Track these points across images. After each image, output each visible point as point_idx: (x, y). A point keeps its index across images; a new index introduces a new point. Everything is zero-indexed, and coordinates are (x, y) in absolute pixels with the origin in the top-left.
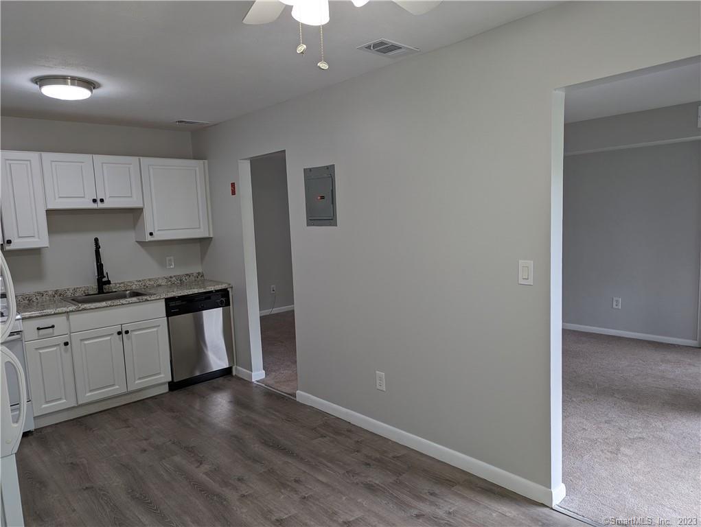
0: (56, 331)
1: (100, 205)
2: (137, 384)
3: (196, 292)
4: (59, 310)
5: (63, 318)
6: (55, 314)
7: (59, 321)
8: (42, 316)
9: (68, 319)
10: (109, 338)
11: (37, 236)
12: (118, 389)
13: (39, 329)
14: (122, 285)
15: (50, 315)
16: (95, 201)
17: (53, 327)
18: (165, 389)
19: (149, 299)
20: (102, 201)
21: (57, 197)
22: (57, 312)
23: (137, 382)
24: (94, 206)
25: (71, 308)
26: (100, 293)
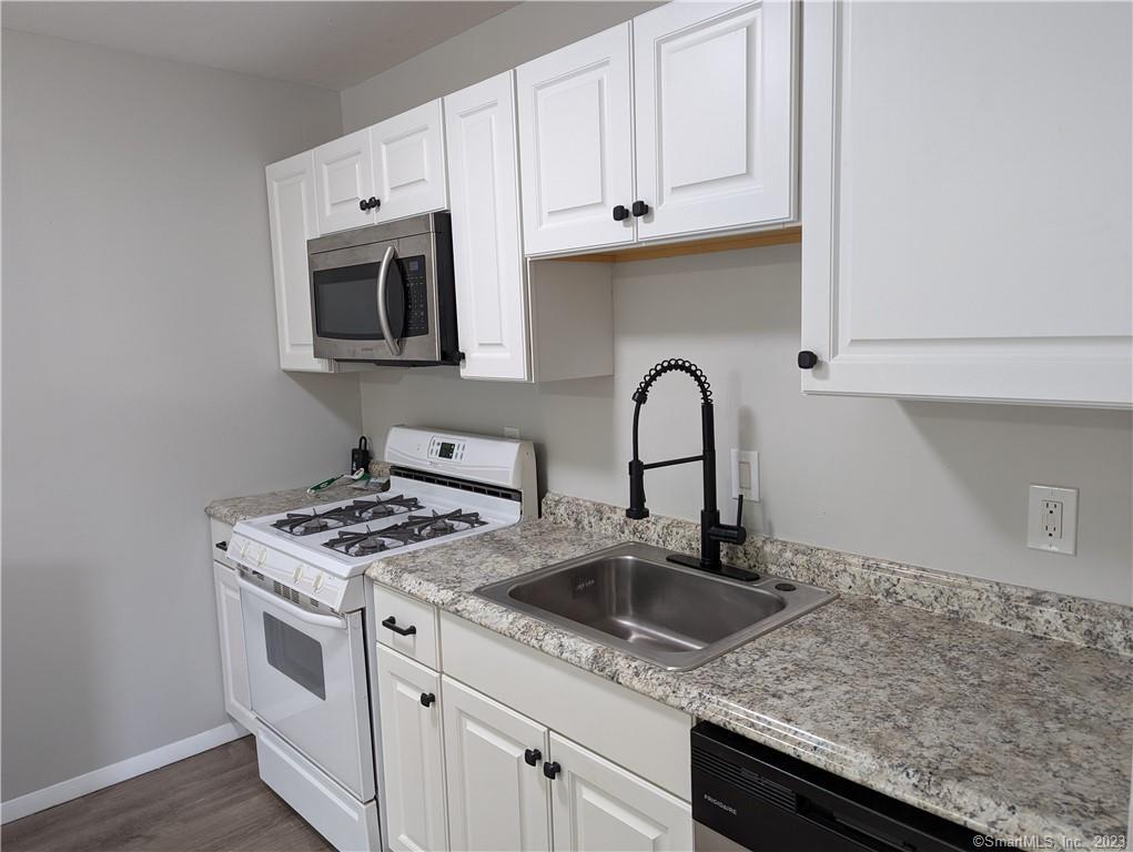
6: (412, 595)
8: (395, 589)
10: (515, 753)
15: (406, 595)
16: (621, 214)
20: (642, 210)
21: (545, 214)
26: (703, 567)
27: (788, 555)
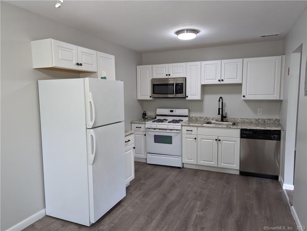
0: (193, 133)
1: (222, 83)
2: (223, 165)
3: (258, 129)
4: (195, 125)
5: (196, 128)
6: (193, 126)
7: (194, 129)
8: (188, 126)
9: (197, 129)
10: (212, 141)
11: (196, 95)
12: (213, 164)
13: (187, 130)
14: (233, 119)
15: (191, 126)
16: (219, 80)
17: (192, 131)
18: (238, 173)
19: (232, 127)
20: (222, 80)
21: (205, 79)
22: (193, 125)
23: (222, 164)
24: (219, 83)
25: (199, 125)
26: (221, 121)
27: (231, 119)
